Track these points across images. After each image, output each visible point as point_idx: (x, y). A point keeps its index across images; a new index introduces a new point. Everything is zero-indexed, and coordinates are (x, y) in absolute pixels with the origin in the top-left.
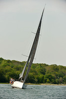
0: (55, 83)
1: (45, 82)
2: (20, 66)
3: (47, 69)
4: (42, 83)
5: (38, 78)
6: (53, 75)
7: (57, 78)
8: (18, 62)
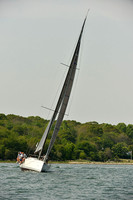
0: (97, 159)
1: (77, 157)
2: (24, 125)
3: (79, 131)
4: (71, 159)
5: (62, 150)
6: (93, 144)
7: (100, 149)
8: (21, 118)
